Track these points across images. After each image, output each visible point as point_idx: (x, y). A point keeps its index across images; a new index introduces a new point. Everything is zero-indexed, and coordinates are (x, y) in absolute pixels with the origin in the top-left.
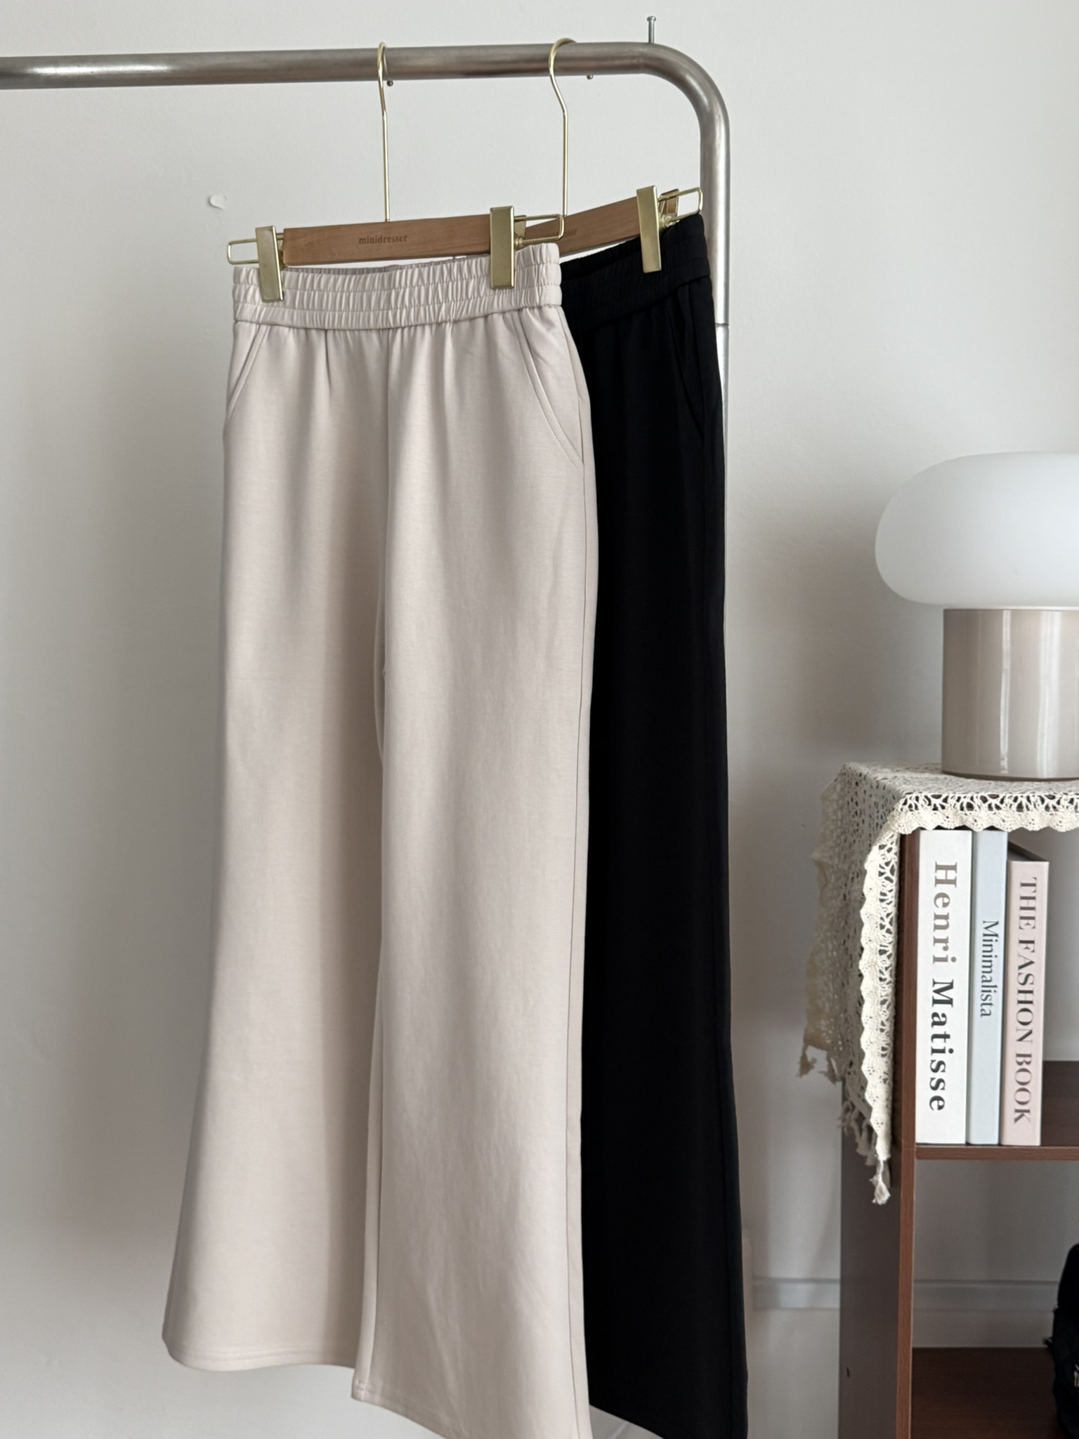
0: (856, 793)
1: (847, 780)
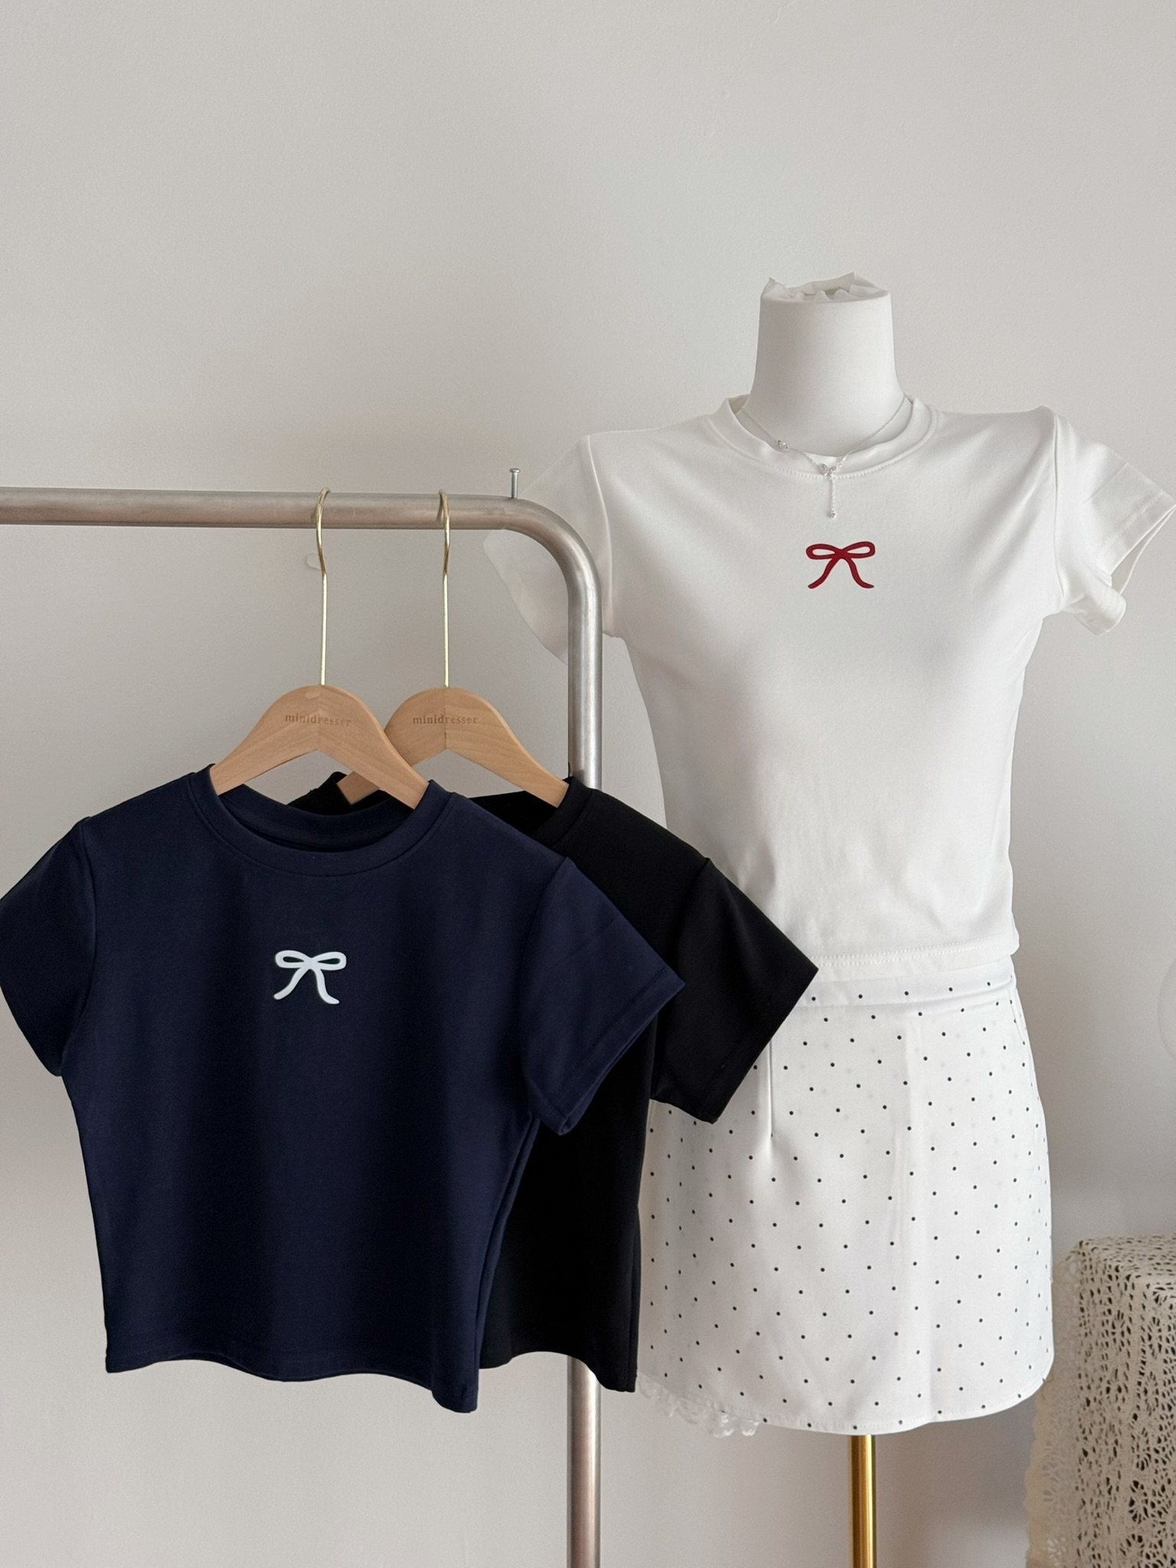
0: (1109, 1288)
1: (1088, 1263)
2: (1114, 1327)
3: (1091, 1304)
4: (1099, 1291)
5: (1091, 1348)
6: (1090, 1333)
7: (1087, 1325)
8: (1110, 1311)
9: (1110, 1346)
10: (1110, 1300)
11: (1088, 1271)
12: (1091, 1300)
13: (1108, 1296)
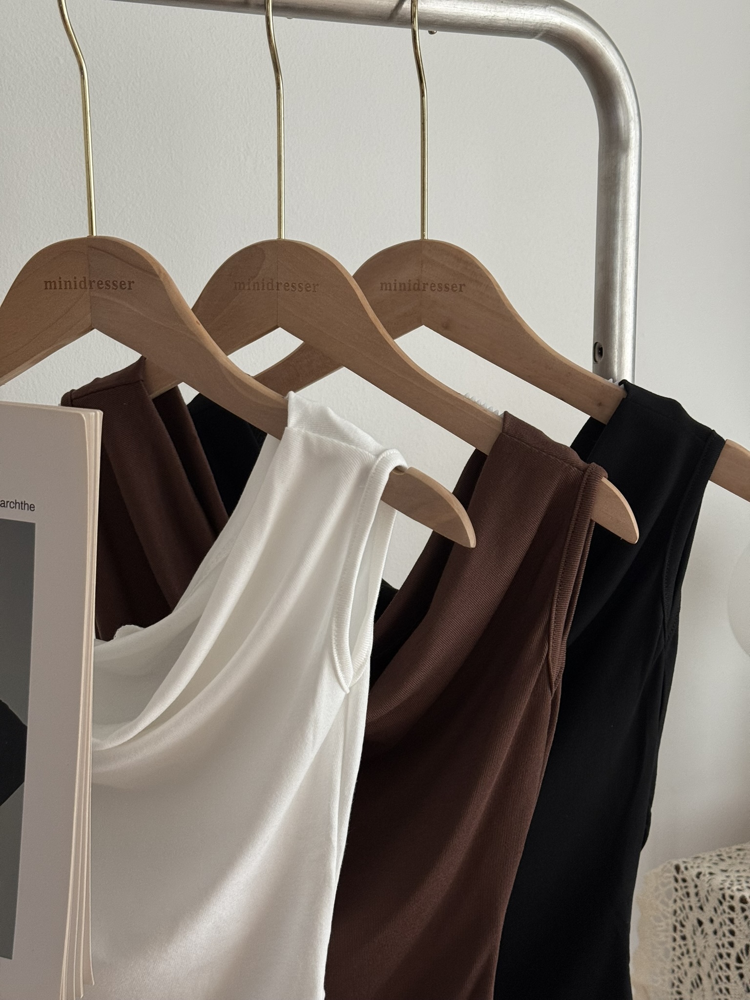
2: (739, 960)
3: (698, 933)
4: (712, 921)
5: (700, 979)
6: (699, 963)
7: (692, 954)
8: (731, 944)
9: (732, 981)
10: (732, 933)
11: (693, 900)
12: (700, 929)
13: (728, 928)
